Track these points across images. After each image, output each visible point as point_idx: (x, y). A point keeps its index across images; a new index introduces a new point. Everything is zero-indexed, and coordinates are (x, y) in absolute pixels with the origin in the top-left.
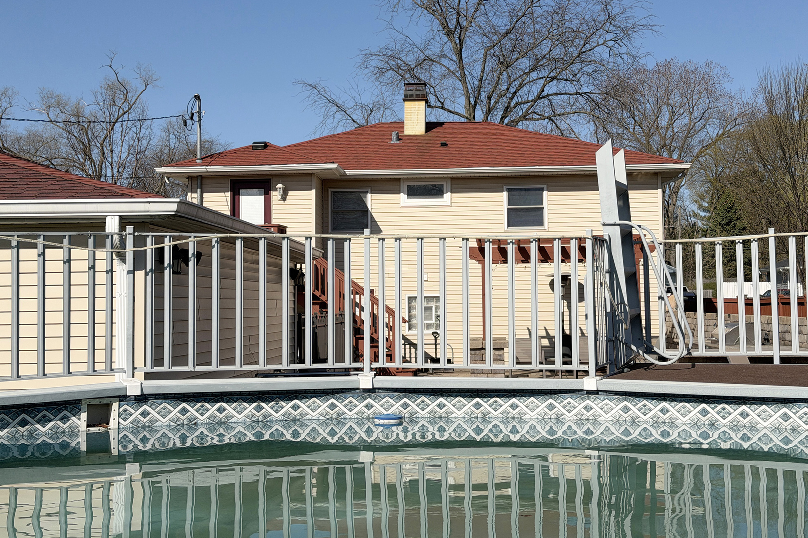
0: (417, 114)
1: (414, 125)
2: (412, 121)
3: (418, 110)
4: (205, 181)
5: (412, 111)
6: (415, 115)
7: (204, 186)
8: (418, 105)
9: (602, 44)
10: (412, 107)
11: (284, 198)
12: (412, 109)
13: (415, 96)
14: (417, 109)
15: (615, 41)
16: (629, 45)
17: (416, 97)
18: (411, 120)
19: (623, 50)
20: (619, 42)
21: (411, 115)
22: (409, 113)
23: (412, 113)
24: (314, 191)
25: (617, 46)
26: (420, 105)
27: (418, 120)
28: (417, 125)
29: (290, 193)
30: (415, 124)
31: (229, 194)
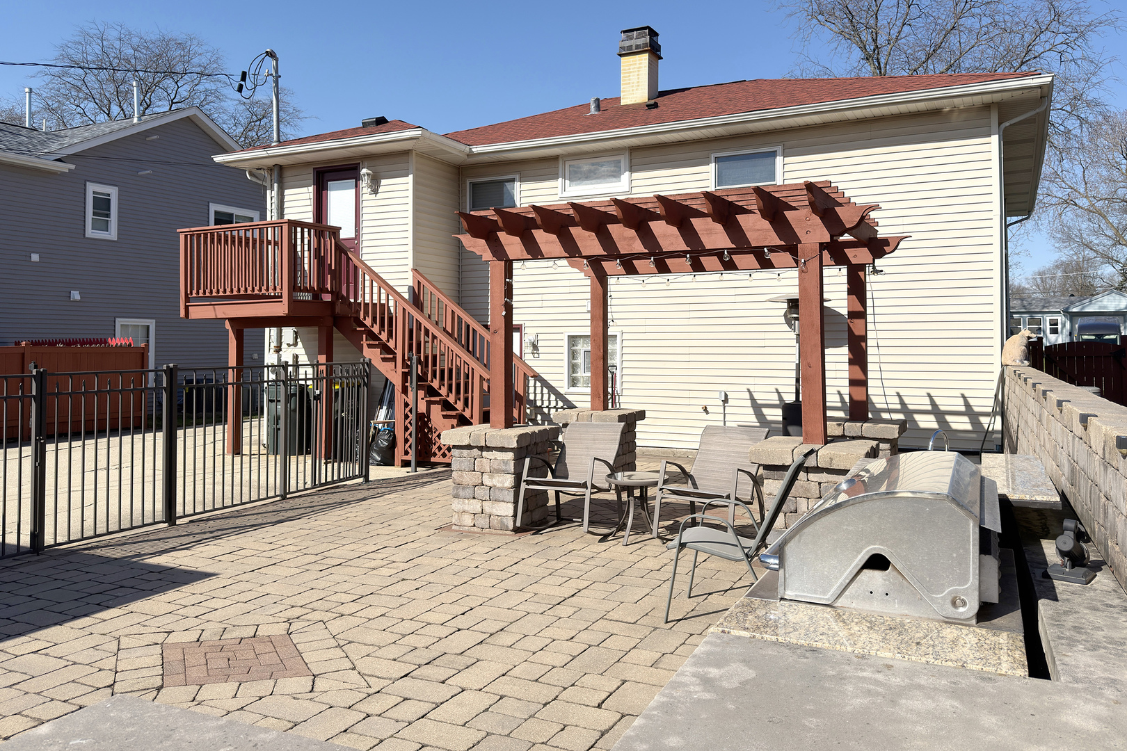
0: (637, 73)
1: (633, 90)
2: (631, 85)
3: (639, 68)
4: (287, 173)
5: (631, 70)
6: (634, 75)
7: (286, 180)
8: (639, 60)
9: (1050, 50)
10: (631, 65)
11: (376, 192)
12: (632, 67)
13: (634, 48)
14: (638, 66)
15: (1066, 44)
16: (1084, 45)
17: (636, 49)
18: (629, 83)
19: (1078, 54)
20: (1073, 45)
21: (630, 76)
22: (627, 73)
23: (630, 72)
24: (411, 176)
25: (1070, 50)
26: (642, 60)
27: (638, 82)
28: (637, 89)
29: (384, 182)
30: (635, 88)
31: (311, 189)
